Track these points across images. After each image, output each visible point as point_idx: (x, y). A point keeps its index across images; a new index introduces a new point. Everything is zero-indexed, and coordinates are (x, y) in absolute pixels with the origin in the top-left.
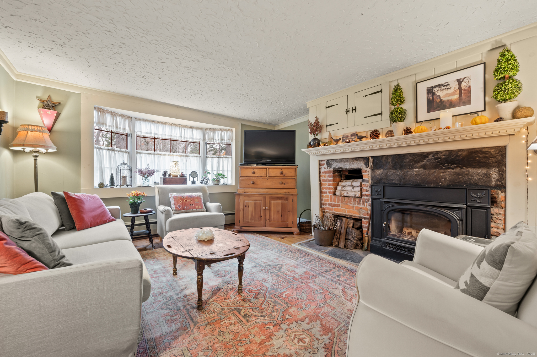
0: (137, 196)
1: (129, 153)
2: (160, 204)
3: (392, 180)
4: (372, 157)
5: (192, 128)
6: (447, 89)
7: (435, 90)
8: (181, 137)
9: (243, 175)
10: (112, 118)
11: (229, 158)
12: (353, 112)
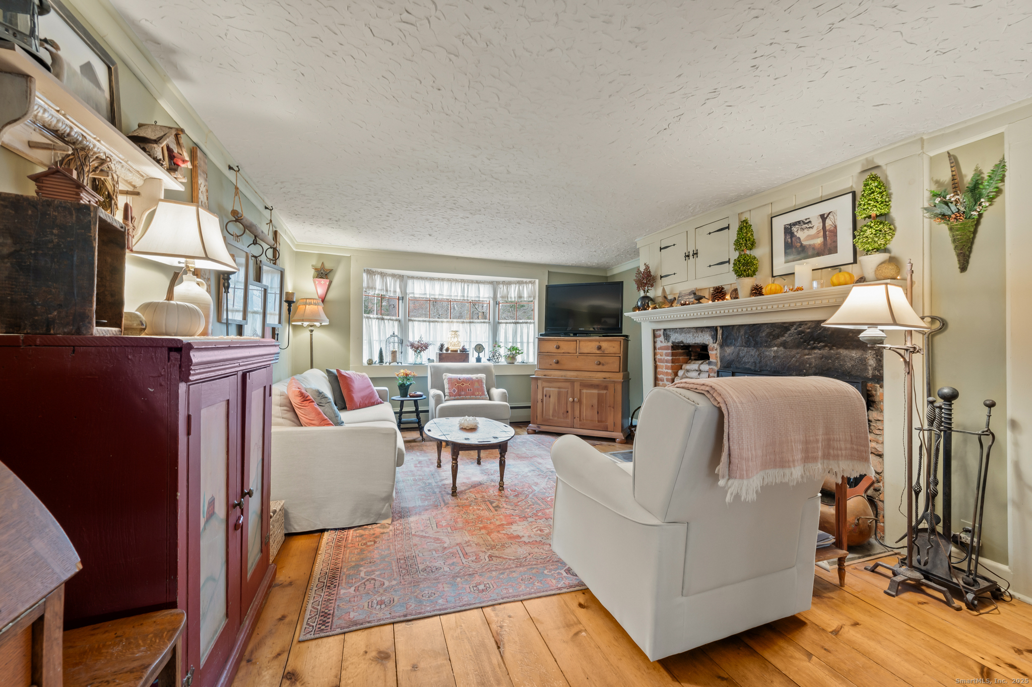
0: (406, 377)
1: (399, 321)
2: (432, 387)
3: (745, 363)
4: (722, 327)
5: (478, 282)
6: (809, 228)
7: (795, 229)
8: (464, 296)
9: (542, 351)
10: (381, 280)
11: (530, 323)
12: (693, 257)
